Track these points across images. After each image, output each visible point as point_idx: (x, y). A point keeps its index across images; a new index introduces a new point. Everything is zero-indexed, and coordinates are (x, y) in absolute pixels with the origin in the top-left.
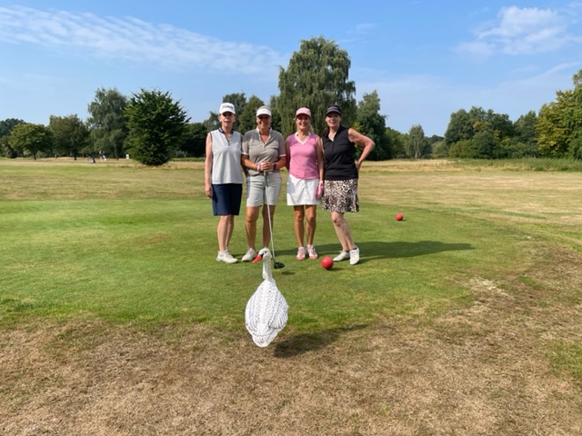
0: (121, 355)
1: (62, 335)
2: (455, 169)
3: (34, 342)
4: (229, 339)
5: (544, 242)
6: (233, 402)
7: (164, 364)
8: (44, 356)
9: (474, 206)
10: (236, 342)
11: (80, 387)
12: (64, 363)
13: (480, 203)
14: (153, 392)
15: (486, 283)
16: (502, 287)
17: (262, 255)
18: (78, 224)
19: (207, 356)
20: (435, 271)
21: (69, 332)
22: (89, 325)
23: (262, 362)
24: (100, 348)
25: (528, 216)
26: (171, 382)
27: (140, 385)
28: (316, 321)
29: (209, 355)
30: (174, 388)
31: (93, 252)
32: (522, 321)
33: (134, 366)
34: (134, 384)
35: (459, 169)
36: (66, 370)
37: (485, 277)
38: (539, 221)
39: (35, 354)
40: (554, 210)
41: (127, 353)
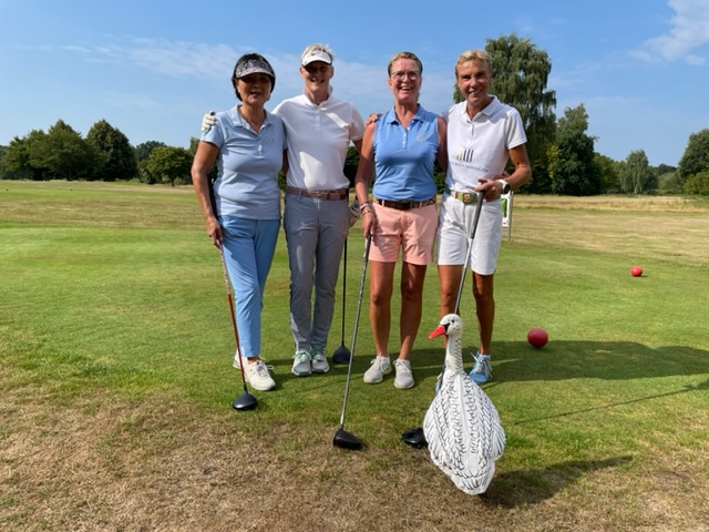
4: (380, 464)
7: (268, 503)
8: (94, 460)
10: (391, 472)
12: (119, 476)
17: (446, 326)
21: (141, 420)
28: (532, 446)
31: (206, 296)
33: (221, 498)
36: (117, 492)
39: (82, 455)
41: (215, 469)
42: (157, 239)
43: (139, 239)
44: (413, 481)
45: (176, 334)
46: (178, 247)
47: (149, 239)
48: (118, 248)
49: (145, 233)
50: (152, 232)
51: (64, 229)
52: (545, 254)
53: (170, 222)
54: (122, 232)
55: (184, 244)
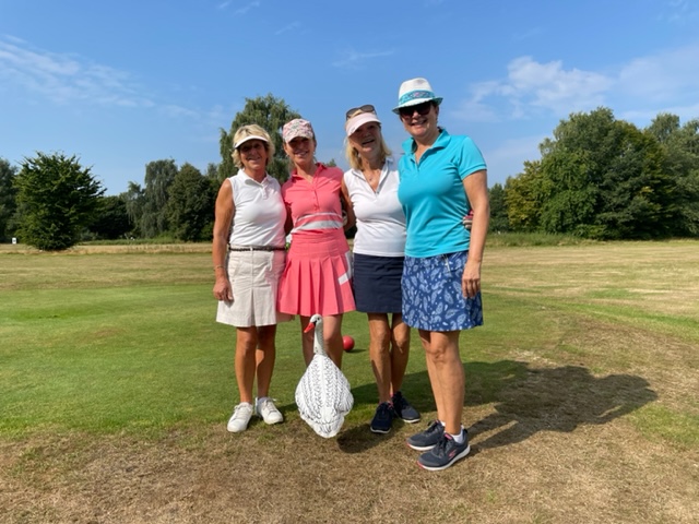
0: (127, 471)
1: (30, 455)
5: (562, 312)
6: (308, 511)
8: (14, 484)
12: (48, 489)
14: (194, 512)
15: (526, 353)
16: (547, 356)
17: (315, 323)
19: (248, 460)
21: (39, 450)
24: (93, 465)
25: (522, 291)
26: (213, 496)
27: (172, 505)
29: (250, 458)
30: (222, 503)
31: (20, 353)
32: (585, 388)
33: (152, 482)
34: (161, 505)
36: (55, 499)
37: (524, 349)
38: (536, 295)
40: (545, 284)
41: (136, 467)
44: (295, 442)
45: (14, 387)
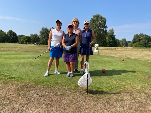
0: (37, 95)
1: (21, 87)
2: (135, 50)
3: (12, 88)
4: (73, 92)
7: (51, 99)
8: (14, 93)
9: (143, 59)
10: (75, 93)
11: (22, 105)
12: (19, 96)
13: (145, 58)
18: (33, 58)
19: (66, 98)
20: (139, 75)
21: (23, 86)
22: (30, 84)
23: (85, 101)
24: (32, 92)
28: (102, 89)
29: (66, 97)
30: (54, 108)
31: (35, 65)
33: (41, 99)
35: (137, 50)
36: (19, 99)
39: (11, 92)
41: (40, 94)
42: (24, 54)
43: (20, 54)
45: (30, 71)
46: (29, 56)
47: (22, 54)
48: (15, 56)
49: (21, 53)
50: (22, 53)
51: (2, 52)
52: (105, 57)
53: (26, 51)
54: (16, 53)
55: (30, 55)
